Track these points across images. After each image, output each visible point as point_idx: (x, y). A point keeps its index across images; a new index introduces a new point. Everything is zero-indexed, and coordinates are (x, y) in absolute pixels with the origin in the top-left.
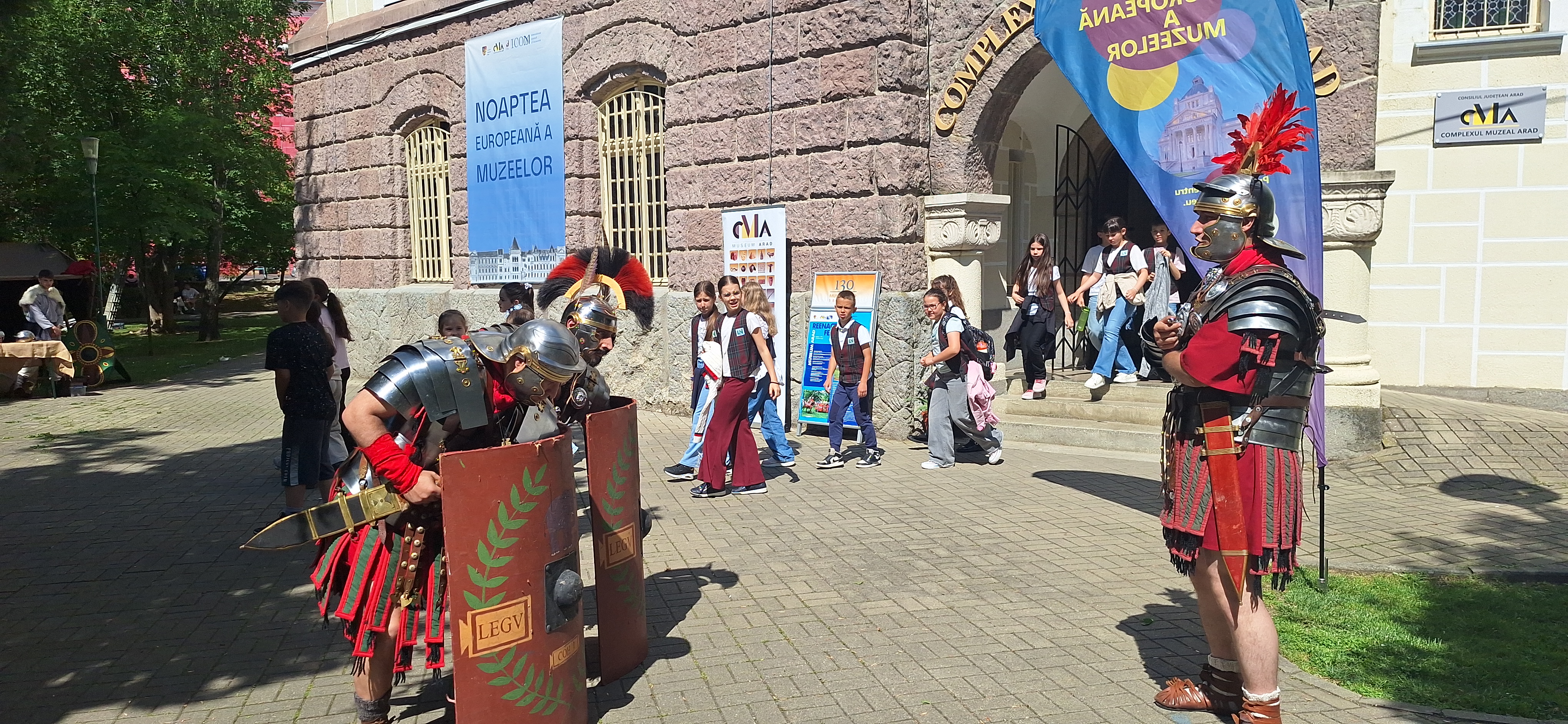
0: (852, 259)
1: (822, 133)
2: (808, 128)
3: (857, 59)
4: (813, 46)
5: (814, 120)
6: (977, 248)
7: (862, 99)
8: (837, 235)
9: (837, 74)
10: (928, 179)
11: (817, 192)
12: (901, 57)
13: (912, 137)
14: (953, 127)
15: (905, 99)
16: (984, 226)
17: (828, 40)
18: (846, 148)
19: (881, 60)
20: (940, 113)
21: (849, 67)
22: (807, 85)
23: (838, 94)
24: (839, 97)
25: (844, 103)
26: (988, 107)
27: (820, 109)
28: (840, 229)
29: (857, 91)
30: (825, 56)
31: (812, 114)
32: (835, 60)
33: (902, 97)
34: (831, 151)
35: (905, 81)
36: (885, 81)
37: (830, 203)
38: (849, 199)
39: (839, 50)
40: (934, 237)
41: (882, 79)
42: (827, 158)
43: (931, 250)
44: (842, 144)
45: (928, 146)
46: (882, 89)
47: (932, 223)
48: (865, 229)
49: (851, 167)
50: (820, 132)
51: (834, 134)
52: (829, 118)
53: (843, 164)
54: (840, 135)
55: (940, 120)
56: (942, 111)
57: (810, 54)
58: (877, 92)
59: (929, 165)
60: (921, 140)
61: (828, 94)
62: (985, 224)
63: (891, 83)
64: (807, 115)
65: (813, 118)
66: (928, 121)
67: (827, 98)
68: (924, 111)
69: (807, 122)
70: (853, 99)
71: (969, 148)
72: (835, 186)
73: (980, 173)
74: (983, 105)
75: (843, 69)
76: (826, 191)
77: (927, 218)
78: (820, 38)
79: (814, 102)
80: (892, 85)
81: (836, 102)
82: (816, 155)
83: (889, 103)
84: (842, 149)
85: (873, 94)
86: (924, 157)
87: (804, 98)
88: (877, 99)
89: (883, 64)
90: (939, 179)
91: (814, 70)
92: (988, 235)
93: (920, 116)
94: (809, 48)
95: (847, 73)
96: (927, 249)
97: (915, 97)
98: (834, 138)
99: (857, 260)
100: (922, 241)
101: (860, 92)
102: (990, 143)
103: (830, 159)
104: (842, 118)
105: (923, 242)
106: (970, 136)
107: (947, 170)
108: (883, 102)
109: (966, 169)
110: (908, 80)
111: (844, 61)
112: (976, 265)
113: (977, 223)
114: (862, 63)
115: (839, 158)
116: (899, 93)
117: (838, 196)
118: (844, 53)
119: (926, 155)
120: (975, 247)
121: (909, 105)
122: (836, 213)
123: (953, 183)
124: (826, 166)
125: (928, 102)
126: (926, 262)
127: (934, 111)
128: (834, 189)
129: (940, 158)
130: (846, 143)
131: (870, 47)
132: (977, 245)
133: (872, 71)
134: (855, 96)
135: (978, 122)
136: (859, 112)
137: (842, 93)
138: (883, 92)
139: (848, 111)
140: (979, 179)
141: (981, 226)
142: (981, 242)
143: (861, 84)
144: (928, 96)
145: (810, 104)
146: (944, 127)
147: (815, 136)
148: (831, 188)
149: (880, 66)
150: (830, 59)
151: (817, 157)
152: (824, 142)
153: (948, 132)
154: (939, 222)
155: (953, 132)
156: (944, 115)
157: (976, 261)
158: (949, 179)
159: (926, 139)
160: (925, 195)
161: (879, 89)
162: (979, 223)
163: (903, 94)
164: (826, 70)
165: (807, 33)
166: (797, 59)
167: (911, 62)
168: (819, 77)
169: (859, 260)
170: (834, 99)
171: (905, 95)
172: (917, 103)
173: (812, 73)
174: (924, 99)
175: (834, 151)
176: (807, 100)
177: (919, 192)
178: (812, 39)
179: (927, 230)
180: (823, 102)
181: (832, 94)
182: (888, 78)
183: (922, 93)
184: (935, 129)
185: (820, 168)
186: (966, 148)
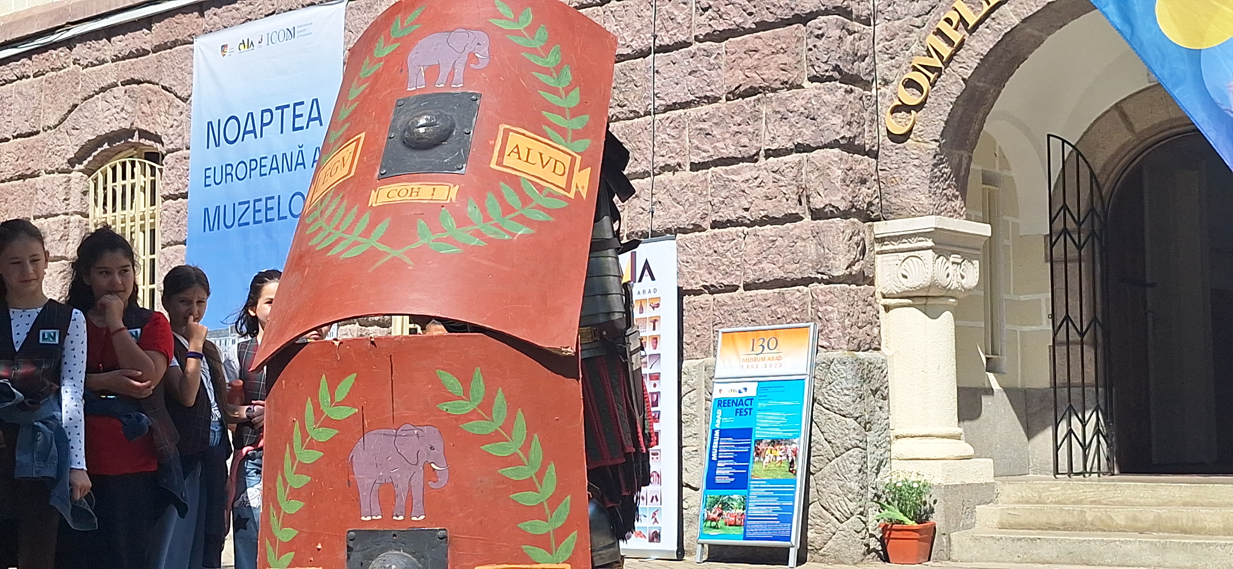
0: (773, 308)
1: (728, 141)
2: (708, 134)
3: (778, 41)
4: (715, 26)
5: (716, 124)
6: (949, 294)
7: (784, 93)
8: (752, 277)
9: (749, 62)
10: (877, 200)
11: (721, 219)
12: (840, 37)
13: (856, 143)
14: (910, 131)
15: (846, 91)
16: (958, 264)
17: (736, 18)
18: (762, 159)
19: (811, 42)
20: (892, 112)
21: (766, 52)
22: (705, 78)
23: (751, 87)
24: (752, 92)
25: (759, 100)
26: (960, 102)
27: (724, 109)
28: (755, 267)
29: (778, 83)
30: (730, 39)
31: (714, 116)
32: (745, 44)
33: (842, 89)
34: (741, 164)
35: (846, 68)
36: (817, 69)
37: (740, 234)
38: (768, 226)
39: (751, 31)
40: (888, 278)
41: (813, 66)
42: (734, 172)
43: (884, 297)
44: (757, 154)
45: (876, 157)
46: (812, 79)
47: (884, 259)
48: (790, 267)
49: (770, 184)
50: (724, 139)
51: (744, 140)
52: (738, 119)
53: (759, 180)
54: (754, 142)
55: (893, 121)
56: (896, 110)
57: (708, 37)
58: (806, 84)
59: (878, 181)
60: (867, 147)
61: (736, 88)
62: (960, 261)
63: (827, 71)
64: (705, 117)
65: (715, 121)
66: (875, 123)
67: (734, 94)
68: (870, 109)
69: (706, 127)
70: (772, 94)
71: (935, 157)
72: (747, 210)
73: (949, 192)
74: (954, 100)
75: (757, 56)
76: (734, 217)
77: (878, 253)
78: (724, 16)
79: (716, 99)
80: (827, 74)
81: (748, 99)
82: (719, 170)
83: (824, 97)
84: (756, 161)
85: (800, 87)
86: (872, 170)
87: (702, 95)
88: (807, 93)
89: (815, 46)
90: (894, 200)
91: (716, 58)
92: (963, 277)
93: (866, 115)
94: (709, 30)
95: (763, 60)
96: (878, 295)
97: (858, 90)
98: (745, 146)
99: (781, 310)
100: (872, 283)
101: (782, 84)
102: (962, 152)
103: (739, 174)
104: (757, 119)
105: (873, 285)
106: (936, 141)
107: (905, 187)
108: (815, 96)
109: (932, 185)
110: (849, 67)
111: (758, 44)
112: (947, 317)
113: (948, 259)
114: (784, 46)
115: (753, 172)
116: (838, 84)
117: (752, 224)
118: (759, 34)
119: (875, 168)
120: (946, 293)
121: (852, 100)
122: (749, 247)
123: (912, 204)
124: (734, 184)
125: (875, 99)
126: (878, 312)
127: (884, 110)
128: (745, 214)
129: (893, 171)
130: (762, 152)
131: (795, 26)
132: (950, 289)
133: (799, 58)
134: (774, 90)
135: (946, 123)
136: (782, 110)
137: (757, 86)
138: (815, 84)
139: (764, 109)
140: (948, 200)
141: (953, 263)
142: (955, 285)
143: (783, 74)
144: (874, 90)
145: (709, 103)
146: (899, 130)
147: (717, 144)
148: (741, 213)
149: (810, 50)
150: (738, 42)
151: (721, 172)
152: (731, 151)
153: (906, 136)
154: (895, 258)
155: (912, 136)
156: (899, 115)
157: (948, 313)
158: (908, 199)
159: (873, 146)
160: (874, 220)
161: (809, 79)
162: (951, 259)
163: (843, 85)
164: (733, 57)
165: (705, 10)
166: (691, 44)
167: (852, 44)
168: (722, 67)
169: (783, 310)
170: (743, 95)
171: (846, 86)
172: (861, 99)
173: (712, 61)
174: (869, 93)
175: (745, 164)
176: (706, 97)
177: (867, 217)
178: (713, 18)
179: (878, 270)
180: (728, 99)
181: (742, 89)
182: (822, 65)
183: (867, 85)
184: (885, 133)
185: (725, 186)
186: (931, 157)
